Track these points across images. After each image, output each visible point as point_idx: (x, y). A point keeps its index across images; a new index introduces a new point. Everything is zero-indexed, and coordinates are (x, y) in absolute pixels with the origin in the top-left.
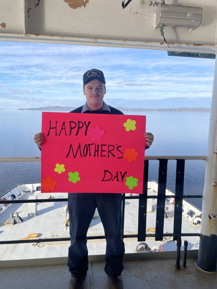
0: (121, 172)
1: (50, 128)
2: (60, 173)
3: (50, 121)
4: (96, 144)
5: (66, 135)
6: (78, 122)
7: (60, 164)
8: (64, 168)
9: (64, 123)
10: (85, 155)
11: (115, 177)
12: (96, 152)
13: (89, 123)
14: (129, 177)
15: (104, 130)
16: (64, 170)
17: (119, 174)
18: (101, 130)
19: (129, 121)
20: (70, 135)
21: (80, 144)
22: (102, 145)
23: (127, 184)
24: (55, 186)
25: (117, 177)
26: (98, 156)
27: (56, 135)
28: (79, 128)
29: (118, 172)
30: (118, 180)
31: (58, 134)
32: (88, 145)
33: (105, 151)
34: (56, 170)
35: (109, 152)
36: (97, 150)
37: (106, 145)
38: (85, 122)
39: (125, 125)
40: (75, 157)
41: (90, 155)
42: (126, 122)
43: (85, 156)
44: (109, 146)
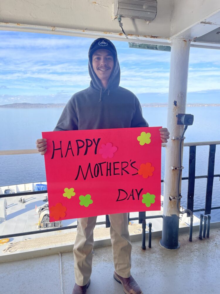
0: (136, 190)
1: (54, 150)
2: (69, 197)
3: (53, 142)
4: (107, 163)
5: (74, 156)
6: (86, 140)
7: (69, 189)
8: (74, 192)
9: (70, 142)
10: (96, 175)
11: (131, 195)
12: (109, 171)
13: (99, 140)
14: (146, 194)
15: (117, 147)
16: (74, 194)
17: (135, 191)
18: (112, 147)
19: (143, 134)
20: (78, 154)
21: (90, 164)
22: (114, 163)
23: (143, 201)
24: (65, 212)
25: (133, 195)
26: (111, 175)
27: (62, 157)
28: (87, 146)
29: (133, 190)
30: (134, 199)
31: (64, 155)
32: (99, 164)
33: (118, 169)
34: (65, 195)
35: (123, 169)
36: (109, 168)
37: (119, 162)
38: (94, 140)
39: (139, 138)
40: (85, 179)
41: (102, 175)
42: (140, 135)
43: (96, 177)
44: (122, 163)
